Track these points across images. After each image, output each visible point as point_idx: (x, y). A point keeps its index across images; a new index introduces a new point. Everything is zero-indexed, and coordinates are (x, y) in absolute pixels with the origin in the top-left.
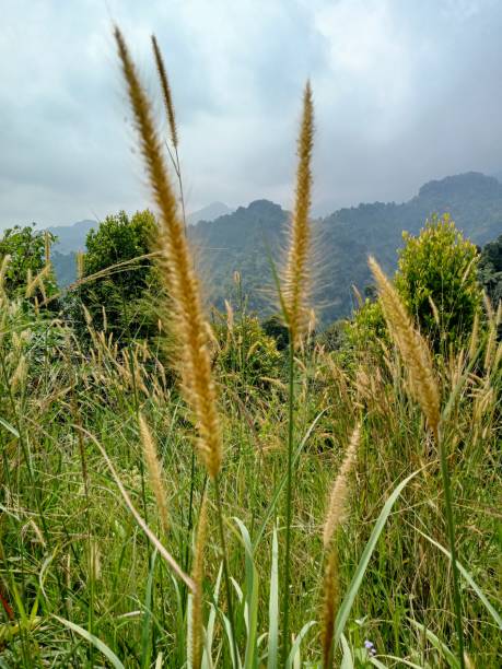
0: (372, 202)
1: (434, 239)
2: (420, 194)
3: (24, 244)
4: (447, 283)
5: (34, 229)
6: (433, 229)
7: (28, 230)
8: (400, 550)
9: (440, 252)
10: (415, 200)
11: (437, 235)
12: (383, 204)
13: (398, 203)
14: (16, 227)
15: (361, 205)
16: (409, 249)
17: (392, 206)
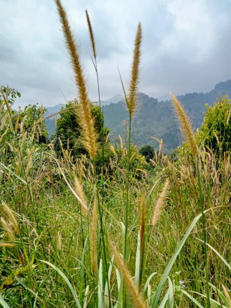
0: (192, 93)
1: (221, 107)
2: (215, 88)
3: (33, 113)
4: (226, 128)
5: (37, 106)
6: (220, 103)
7: (34, 106)
8: (201, 249)
9: (223, 114)
10: (213, 92)
11: (222, 105)
12: (197, 94)
13: (205, 93)
14: (29, 105)
15: (187, 94)
16: (208, 112)
17: (201, 94)
